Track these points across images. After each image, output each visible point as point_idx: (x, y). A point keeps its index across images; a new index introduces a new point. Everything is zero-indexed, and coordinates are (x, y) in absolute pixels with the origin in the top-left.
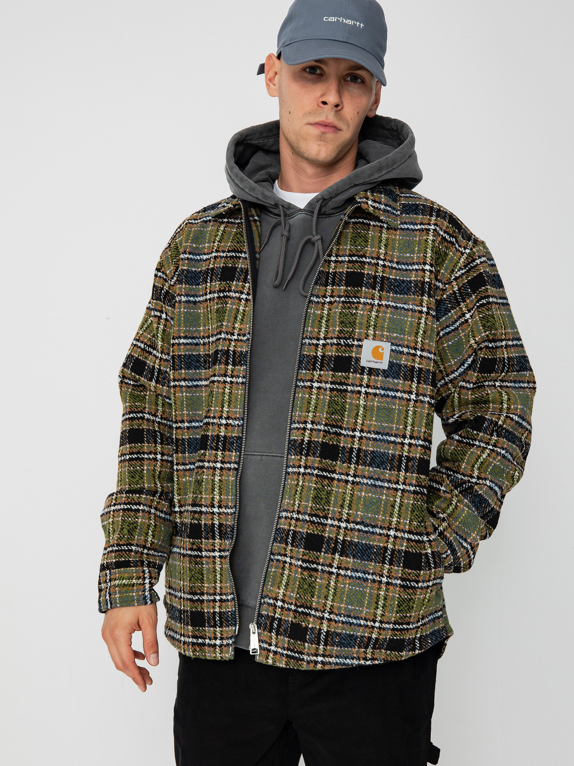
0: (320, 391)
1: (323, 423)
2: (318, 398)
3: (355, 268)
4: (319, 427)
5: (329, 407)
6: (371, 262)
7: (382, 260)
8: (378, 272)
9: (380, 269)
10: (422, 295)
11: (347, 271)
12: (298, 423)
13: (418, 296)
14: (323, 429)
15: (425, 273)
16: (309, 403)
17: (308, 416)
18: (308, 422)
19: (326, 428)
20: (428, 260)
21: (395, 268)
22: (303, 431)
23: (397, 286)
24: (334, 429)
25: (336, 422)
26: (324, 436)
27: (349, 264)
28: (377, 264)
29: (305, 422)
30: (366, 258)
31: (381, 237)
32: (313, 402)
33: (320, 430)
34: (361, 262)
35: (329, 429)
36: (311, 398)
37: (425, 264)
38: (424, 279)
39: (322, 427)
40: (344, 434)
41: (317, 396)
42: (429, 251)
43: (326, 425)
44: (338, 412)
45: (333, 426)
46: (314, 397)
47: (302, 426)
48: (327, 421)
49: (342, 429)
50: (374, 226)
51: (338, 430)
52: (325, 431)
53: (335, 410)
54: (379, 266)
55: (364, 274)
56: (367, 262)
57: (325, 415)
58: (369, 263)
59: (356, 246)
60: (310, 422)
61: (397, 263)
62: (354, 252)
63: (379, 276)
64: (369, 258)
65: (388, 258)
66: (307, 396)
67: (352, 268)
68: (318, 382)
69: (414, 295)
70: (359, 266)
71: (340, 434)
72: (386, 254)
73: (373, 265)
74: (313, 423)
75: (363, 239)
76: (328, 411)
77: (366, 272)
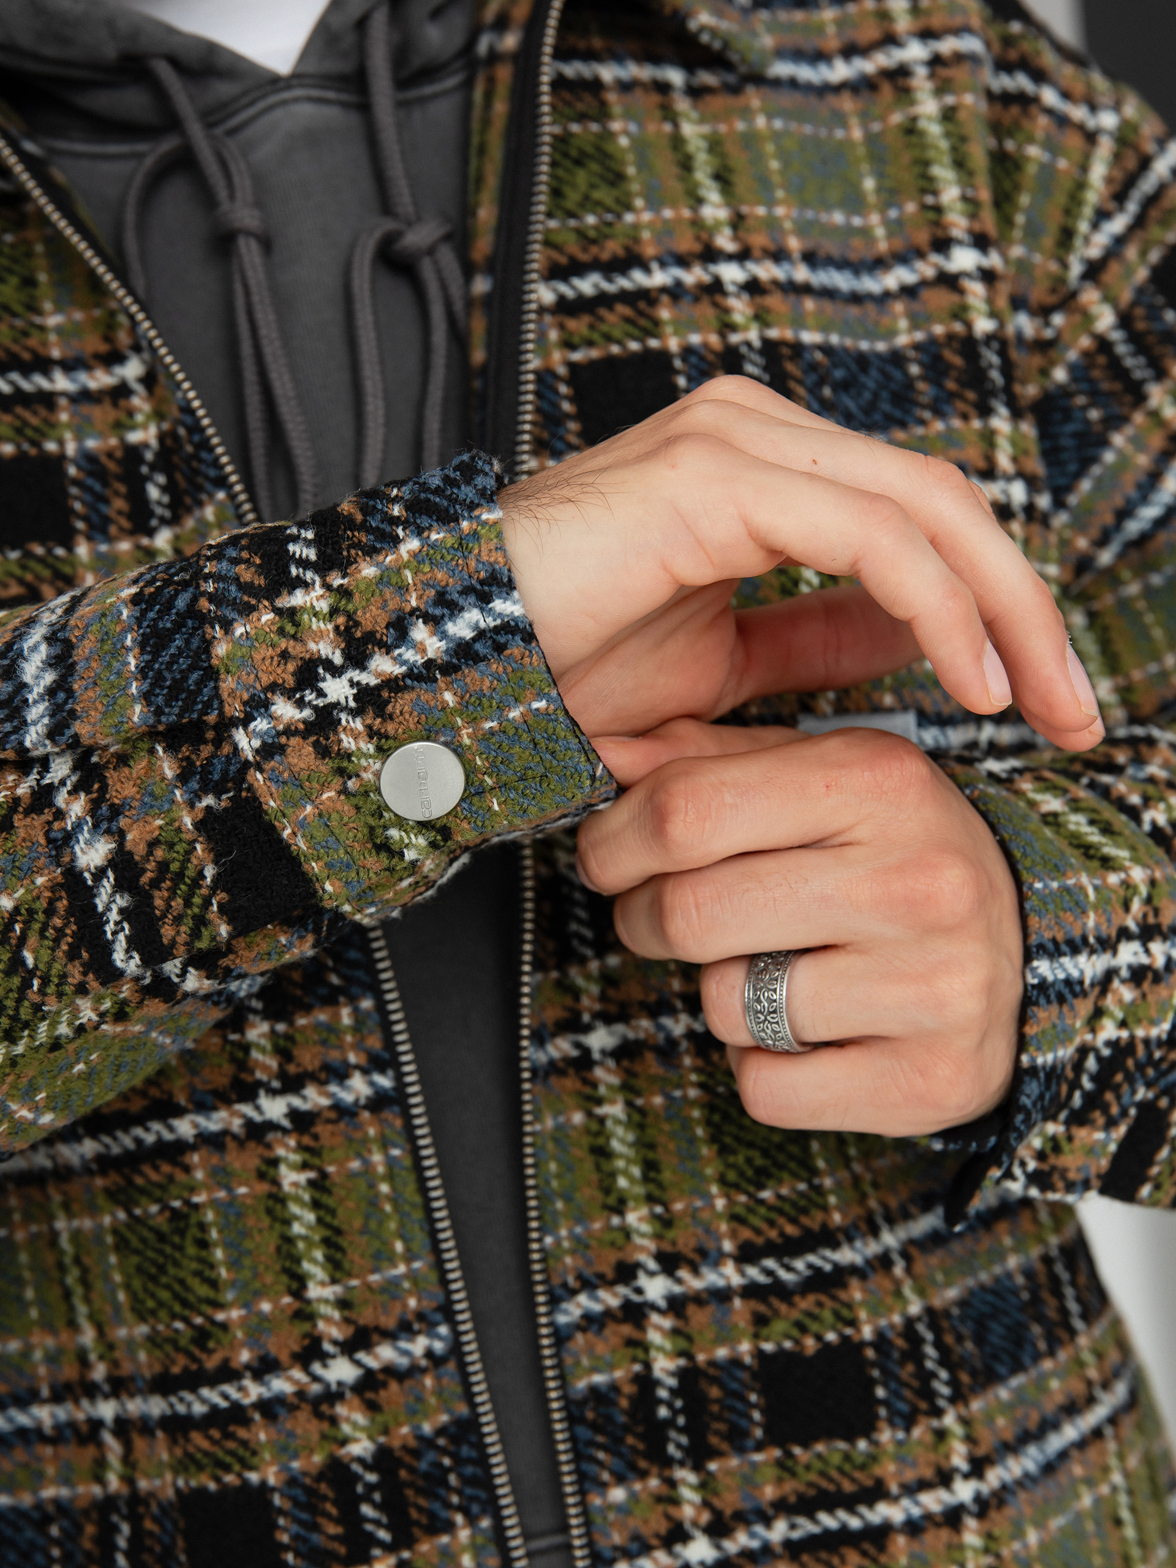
0: (638, 1068)
1: (728, 1246)
2: (642, 1111)
3: (609, 339)
4: (710, 1278)
5: (724, 1151)
6: (679, 284)
7: (730, 257)
8: (733, 328)
9: (740, 308)
10: (985, 412)
11: (572, 366)
12: (588, 1284)
13: (965, 417)
14: (736, 1280)
15: (961, 292)
16: (602, 1152)
17: (626, 1233)
18: (638, 1265)
19: (753, 1272)
20: (958, 223)
21: (806, 289)
22: (627, 1330)
23: (843, 386)
24: (799, 1264)
25: (793, 1221)
26: (760, 1321)
27: (572, 324)
28: (716, 287)
29: (627, 1272)
30: (647, 270)
31: (677, 141)
32: (621, 1141)
33: (722, 1296)
34: (625, 297)
35: (769, 1273)
36: (602, 1120)
37: (943, 245)
38: (969, 325)
39: (730, 1275)
40: (853, 1270)
41: (629, 1104)
42: (943, 172)
43: (746, 1255)
44: (781, 1158)
45: (787, 1249)
46: (615, 1110)
47: (611, 1299)
48: (746, 1234)
49: (835, 1246)
50: (626, 87)
51: (825, 1259)
52: (751, 1291)
53: (765, 1154)
54: (724, 294)
55: (664, 356)
56: (663, 290)
57: (720, 1203)
58: (676, 292)
59: (571, 215)
60: (652, 1265)
61: (810, 258)
62: (573, 247)
63: (748, 344)
64: (663, 265)
65: (759, 240)
66: (578, 1118)
67: (590, 343)
68: (608, 1019)
69: (939, 413)
70: (628, 320)
71: (841, 1275)
72: (738, 222)
73: (697, 299)
74: (669, 1263)
75: (594, 167)
76: (732, 1176)
77: (673, 344)
